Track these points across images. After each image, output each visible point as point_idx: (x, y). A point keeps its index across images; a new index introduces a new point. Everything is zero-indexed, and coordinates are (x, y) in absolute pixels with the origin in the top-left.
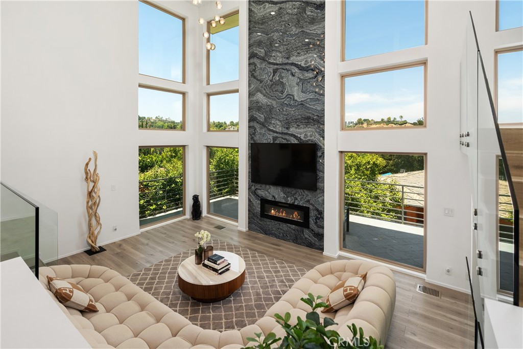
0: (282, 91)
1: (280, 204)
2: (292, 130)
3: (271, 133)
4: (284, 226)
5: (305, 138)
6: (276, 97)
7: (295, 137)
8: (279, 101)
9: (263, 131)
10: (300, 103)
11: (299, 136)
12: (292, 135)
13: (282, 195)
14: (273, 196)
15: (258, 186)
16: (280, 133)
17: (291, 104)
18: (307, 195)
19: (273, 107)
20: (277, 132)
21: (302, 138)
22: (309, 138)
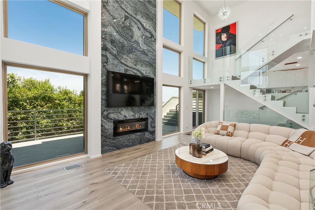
0: (132, 36)
1: (130, 121)
2: (138, 67)
3: (123, 66)
4: (133, 136)
5: (145, 74)
6: (127, 38)
7: (140, 72)
8: (129, 42)
9: (116, 62)
10: (143, 50)
11: (142, 72)
12: (138, 70)
13: (132, 113)
14: (125, 116)
15: (111, 110)
16: (130, 67)
17: (137, 48)
18: (147, 110)
19: (125, 45)
20: (128, 66)
21: (144, 73)
22: (148, 74)
